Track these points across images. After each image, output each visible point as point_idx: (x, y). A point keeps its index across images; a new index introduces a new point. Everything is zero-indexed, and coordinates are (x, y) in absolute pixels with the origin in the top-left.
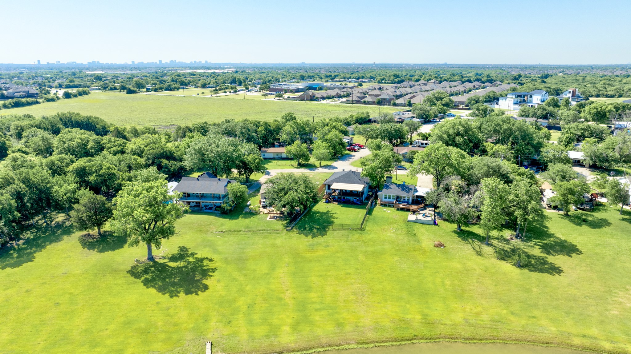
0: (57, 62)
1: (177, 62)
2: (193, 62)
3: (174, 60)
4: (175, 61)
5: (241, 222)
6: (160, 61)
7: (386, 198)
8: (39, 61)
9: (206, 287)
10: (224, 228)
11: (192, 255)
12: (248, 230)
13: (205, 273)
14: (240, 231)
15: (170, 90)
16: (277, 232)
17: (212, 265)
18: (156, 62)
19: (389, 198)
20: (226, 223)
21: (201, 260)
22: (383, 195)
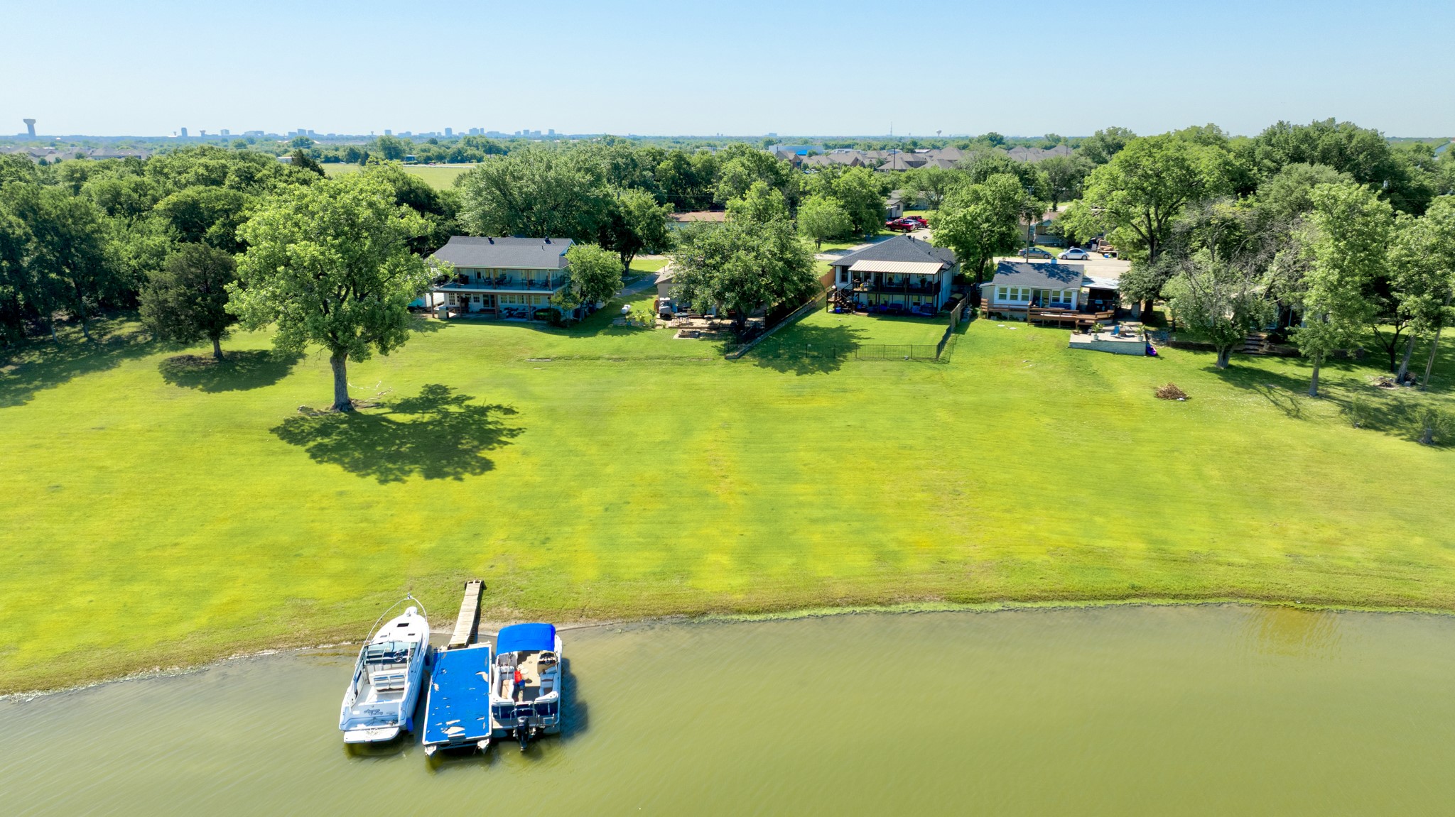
0: (222, 131)
1: (485, 132)
2: (522, 133)
3: (479, 128)
4: (482, 130)
5: (602, 343)
6: (448, 130)
7: (1003, 297)
8: (184, 130)
9: (487, 466)
10: (553, 352)
11: (459, 400)
12: (619, 358)
13: (489, 437)
14: (598, 358)
15: (462, 161)
16: (700, 361)
17: (509, 422)
18: (439, 133)
19: (1014, 297)
20: (562, 343)
21: (483, 411)
22: (997, 289)
